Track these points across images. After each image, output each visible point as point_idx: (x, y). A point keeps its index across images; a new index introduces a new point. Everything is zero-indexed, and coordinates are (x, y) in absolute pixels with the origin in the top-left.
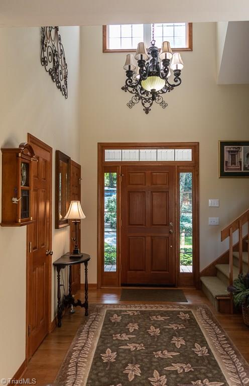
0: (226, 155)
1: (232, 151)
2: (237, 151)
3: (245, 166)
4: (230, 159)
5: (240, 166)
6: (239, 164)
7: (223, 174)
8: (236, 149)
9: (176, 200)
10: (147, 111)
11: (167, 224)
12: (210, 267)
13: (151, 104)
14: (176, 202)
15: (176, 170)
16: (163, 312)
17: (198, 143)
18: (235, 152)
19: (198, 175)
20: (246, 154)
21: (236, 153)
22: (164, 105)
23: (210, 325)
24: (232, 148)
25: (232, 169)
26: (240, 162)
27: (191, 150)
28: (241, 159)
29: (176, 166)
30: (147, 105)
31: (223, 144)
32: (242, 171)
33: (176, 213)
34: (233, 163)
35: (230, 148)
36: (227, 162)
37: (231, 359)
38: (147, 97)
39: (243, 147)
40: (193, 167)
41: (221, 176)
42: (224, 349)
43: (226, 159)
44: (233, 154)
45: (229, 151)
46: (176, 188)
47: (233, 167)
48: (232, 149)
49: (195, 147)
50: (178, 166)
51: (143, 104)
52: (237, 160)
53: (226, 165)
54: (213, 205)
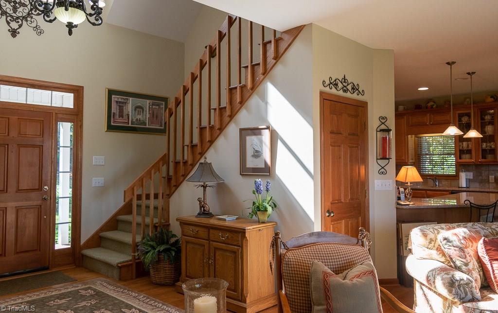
0: (114, 106)
1: (120, 102)
2: (125, 103)
3: (132, 120)
4: (118, 111)
5: (127, 119)
6: (127, 117)
7: (110, 128)
8: (124, 100)
9: (53, 157)
10: (14, 33)
11: (40, 189)
12: (93, 237)
13: (20, 26)
14: (53, 160)
15: (54, 118)
16: (58, 295)
17: (82, 87)
18: (123, 103)
19: (81, 126)
20: (134, 107)
21: (124, 105)
22: (39, 31)
23: (122, 292)
24: (119, 98)
25: (118, 122)
26: (128, 115)
27: (73, 94)
28: (129, 112)
29: (54, 114)
30: (14, 25)
31: (111, 93)
32: (130, 125)
33: (53, 174)
34: (121, 115)
35: (118, 98)
36: (114, 113)
37: (163, 309)
38: (14, 15)
39: (131, 99)
40: (75, 116)
41: (108, 129)
42: (151, 305)
43: (113, 110)
44: (121, 105)
45: (117, 102)
46: (53, 141)
47: (120, 120)
48: (120, 100)
49: (78, 92)
50: (56, 113)
51: (8, 23)
52: (125, 112)
53: (113, 117)
54: (98, 164)
